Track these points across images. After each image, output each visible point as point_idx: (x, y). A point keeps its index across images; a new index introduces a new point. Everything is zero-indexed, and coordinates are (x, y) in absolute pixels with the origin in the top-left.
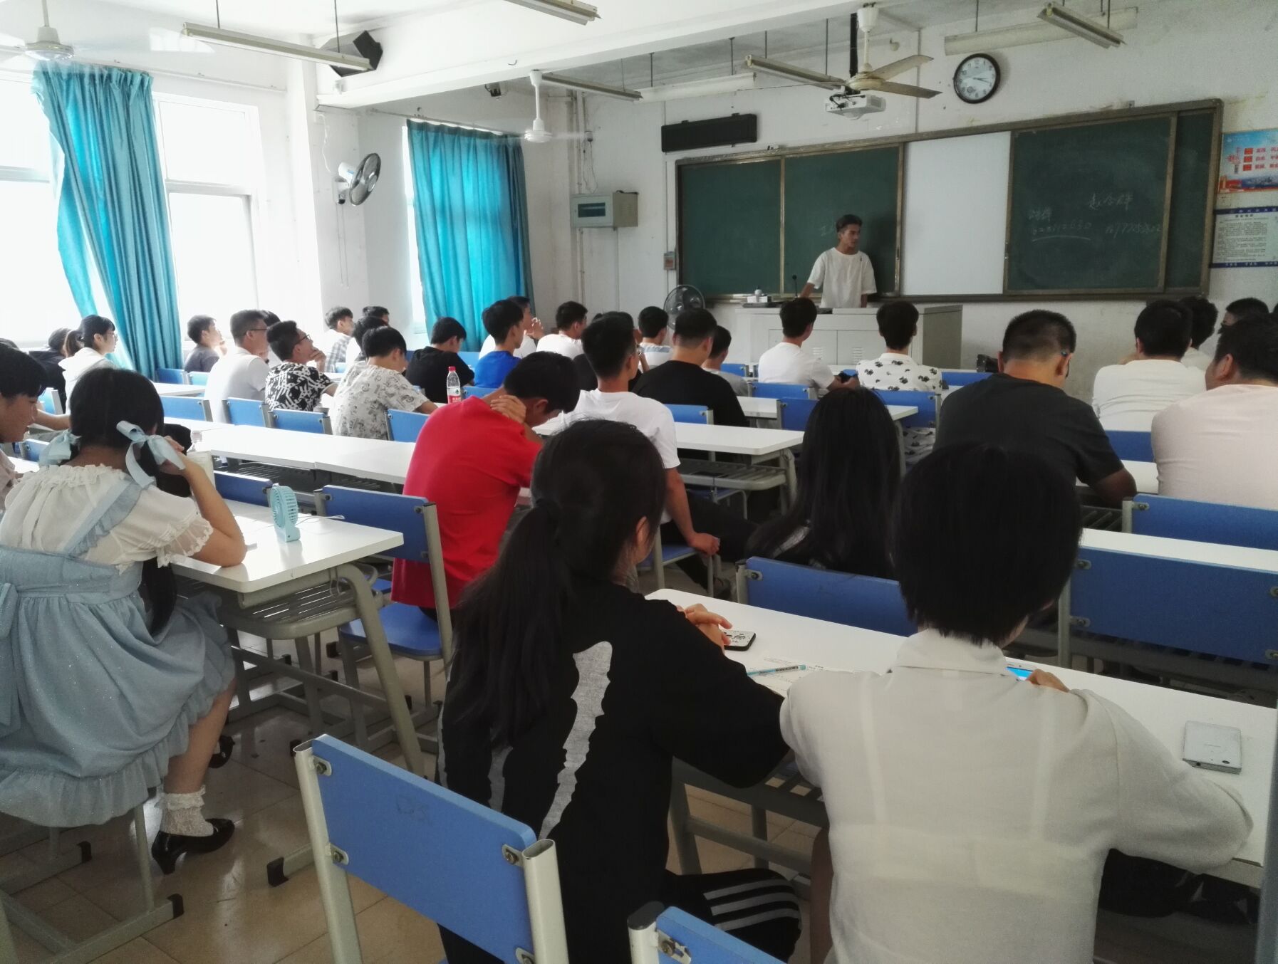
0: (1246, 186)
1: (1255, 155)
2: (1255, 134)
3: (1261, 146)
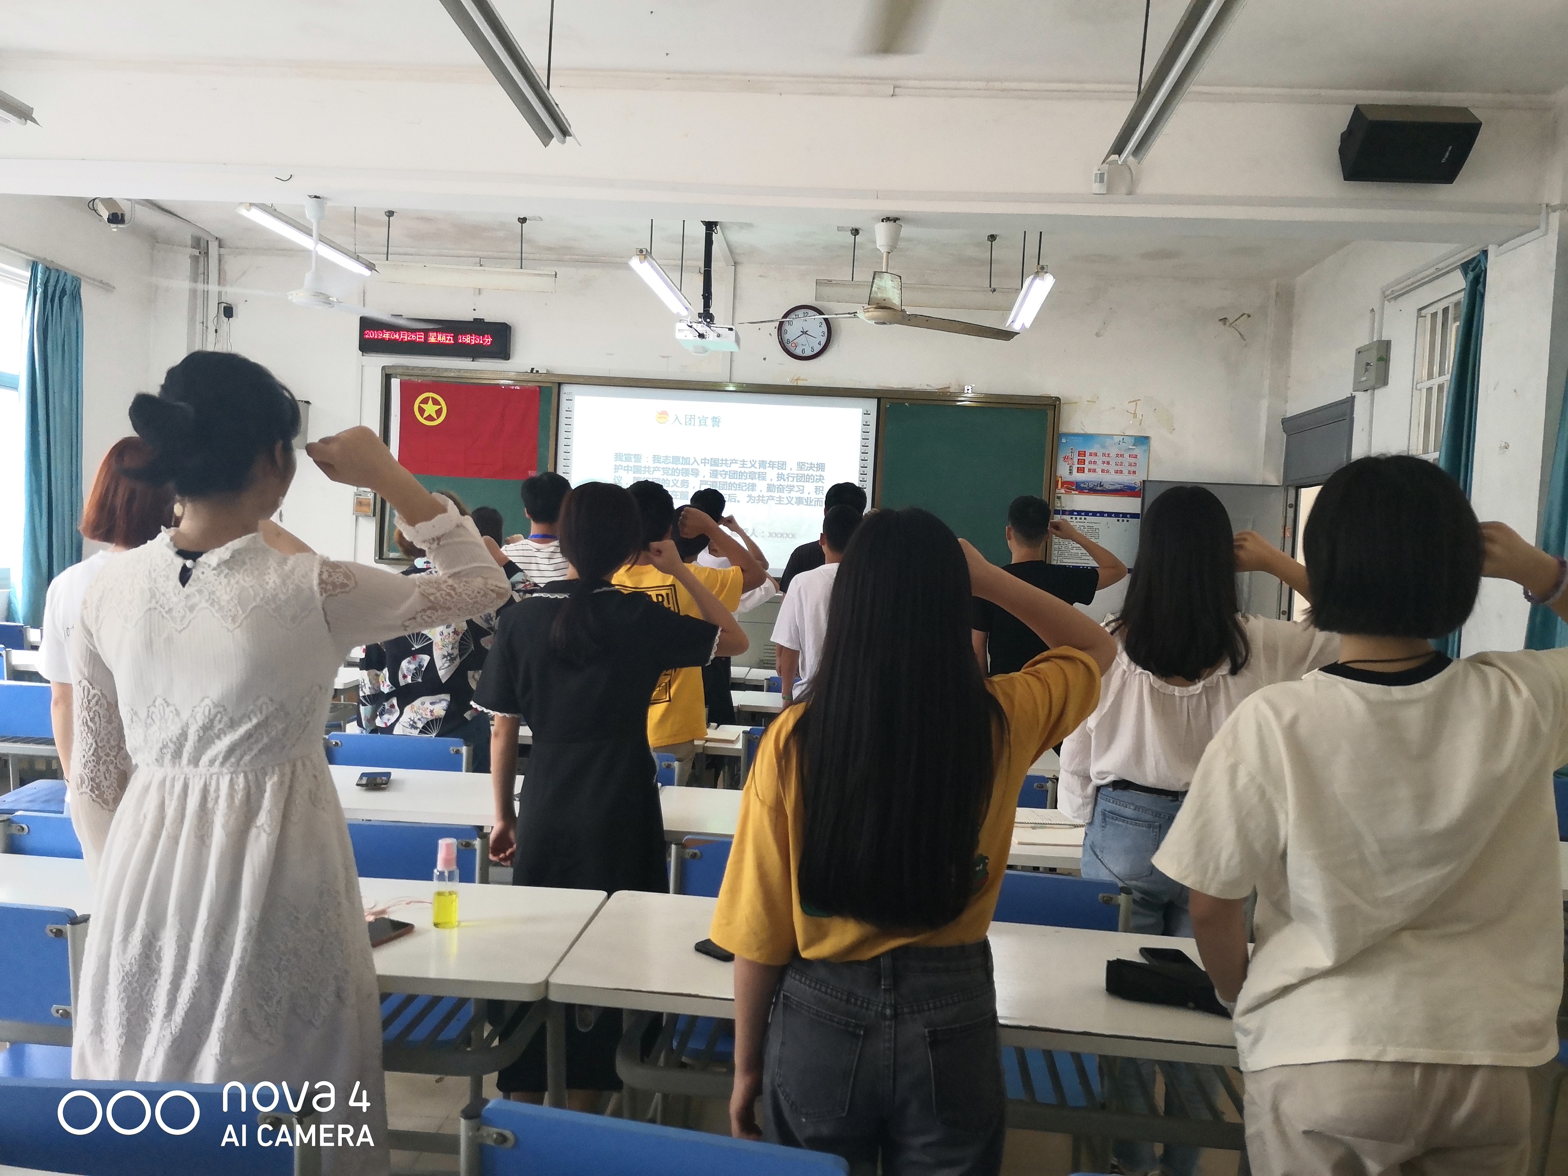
0: (1081, 488)
1: (1087, 459)
2: (1088, 438)
3: (1093, 451)
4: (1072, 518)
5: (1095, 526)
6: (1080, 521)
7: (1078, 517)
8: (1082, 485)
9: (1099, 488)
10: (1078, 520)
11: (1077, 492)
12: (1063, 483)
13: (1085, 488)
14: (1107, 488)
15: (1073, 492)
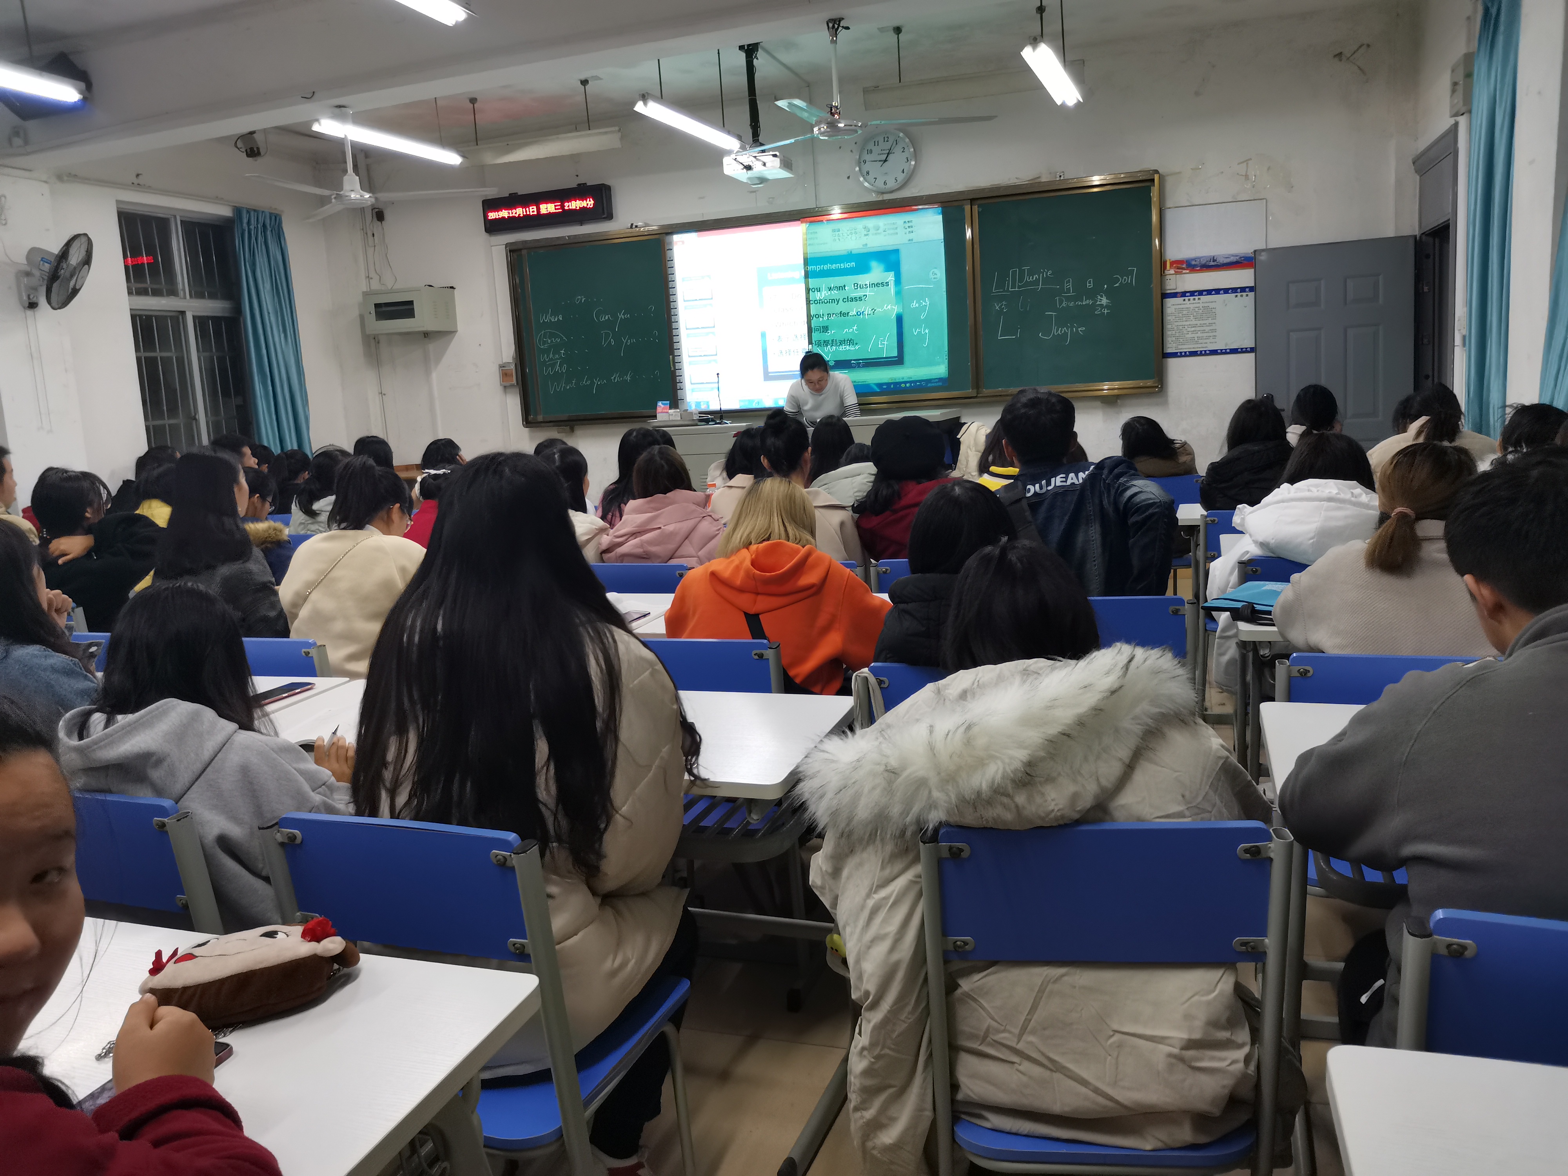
4: (1184, 300)
5: (1212, 305)
6: (1194, 302)
7: (1192, 298)
8: (1193, 263)
9: (1212, 263)
10: (1192, 301)
11: (1188, 271)
12: (1172, 263)
13: (1195, 266)
14: (1221, 262)
15: (1184, 271)
